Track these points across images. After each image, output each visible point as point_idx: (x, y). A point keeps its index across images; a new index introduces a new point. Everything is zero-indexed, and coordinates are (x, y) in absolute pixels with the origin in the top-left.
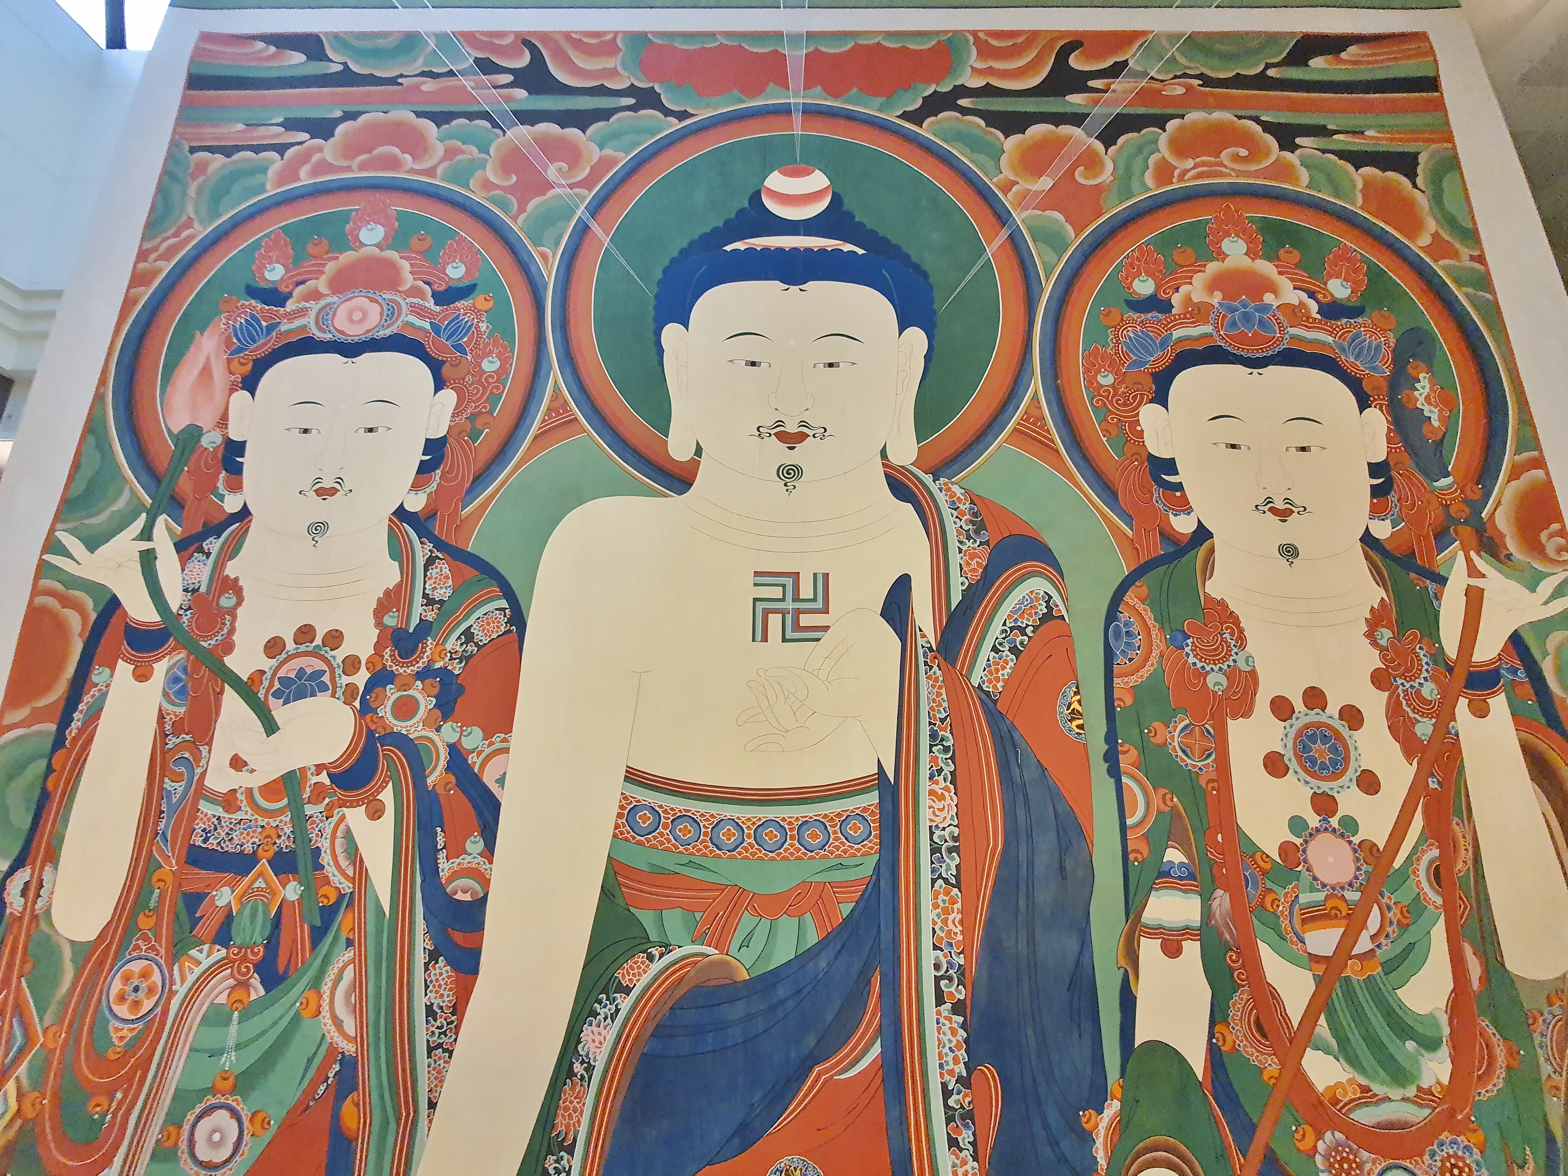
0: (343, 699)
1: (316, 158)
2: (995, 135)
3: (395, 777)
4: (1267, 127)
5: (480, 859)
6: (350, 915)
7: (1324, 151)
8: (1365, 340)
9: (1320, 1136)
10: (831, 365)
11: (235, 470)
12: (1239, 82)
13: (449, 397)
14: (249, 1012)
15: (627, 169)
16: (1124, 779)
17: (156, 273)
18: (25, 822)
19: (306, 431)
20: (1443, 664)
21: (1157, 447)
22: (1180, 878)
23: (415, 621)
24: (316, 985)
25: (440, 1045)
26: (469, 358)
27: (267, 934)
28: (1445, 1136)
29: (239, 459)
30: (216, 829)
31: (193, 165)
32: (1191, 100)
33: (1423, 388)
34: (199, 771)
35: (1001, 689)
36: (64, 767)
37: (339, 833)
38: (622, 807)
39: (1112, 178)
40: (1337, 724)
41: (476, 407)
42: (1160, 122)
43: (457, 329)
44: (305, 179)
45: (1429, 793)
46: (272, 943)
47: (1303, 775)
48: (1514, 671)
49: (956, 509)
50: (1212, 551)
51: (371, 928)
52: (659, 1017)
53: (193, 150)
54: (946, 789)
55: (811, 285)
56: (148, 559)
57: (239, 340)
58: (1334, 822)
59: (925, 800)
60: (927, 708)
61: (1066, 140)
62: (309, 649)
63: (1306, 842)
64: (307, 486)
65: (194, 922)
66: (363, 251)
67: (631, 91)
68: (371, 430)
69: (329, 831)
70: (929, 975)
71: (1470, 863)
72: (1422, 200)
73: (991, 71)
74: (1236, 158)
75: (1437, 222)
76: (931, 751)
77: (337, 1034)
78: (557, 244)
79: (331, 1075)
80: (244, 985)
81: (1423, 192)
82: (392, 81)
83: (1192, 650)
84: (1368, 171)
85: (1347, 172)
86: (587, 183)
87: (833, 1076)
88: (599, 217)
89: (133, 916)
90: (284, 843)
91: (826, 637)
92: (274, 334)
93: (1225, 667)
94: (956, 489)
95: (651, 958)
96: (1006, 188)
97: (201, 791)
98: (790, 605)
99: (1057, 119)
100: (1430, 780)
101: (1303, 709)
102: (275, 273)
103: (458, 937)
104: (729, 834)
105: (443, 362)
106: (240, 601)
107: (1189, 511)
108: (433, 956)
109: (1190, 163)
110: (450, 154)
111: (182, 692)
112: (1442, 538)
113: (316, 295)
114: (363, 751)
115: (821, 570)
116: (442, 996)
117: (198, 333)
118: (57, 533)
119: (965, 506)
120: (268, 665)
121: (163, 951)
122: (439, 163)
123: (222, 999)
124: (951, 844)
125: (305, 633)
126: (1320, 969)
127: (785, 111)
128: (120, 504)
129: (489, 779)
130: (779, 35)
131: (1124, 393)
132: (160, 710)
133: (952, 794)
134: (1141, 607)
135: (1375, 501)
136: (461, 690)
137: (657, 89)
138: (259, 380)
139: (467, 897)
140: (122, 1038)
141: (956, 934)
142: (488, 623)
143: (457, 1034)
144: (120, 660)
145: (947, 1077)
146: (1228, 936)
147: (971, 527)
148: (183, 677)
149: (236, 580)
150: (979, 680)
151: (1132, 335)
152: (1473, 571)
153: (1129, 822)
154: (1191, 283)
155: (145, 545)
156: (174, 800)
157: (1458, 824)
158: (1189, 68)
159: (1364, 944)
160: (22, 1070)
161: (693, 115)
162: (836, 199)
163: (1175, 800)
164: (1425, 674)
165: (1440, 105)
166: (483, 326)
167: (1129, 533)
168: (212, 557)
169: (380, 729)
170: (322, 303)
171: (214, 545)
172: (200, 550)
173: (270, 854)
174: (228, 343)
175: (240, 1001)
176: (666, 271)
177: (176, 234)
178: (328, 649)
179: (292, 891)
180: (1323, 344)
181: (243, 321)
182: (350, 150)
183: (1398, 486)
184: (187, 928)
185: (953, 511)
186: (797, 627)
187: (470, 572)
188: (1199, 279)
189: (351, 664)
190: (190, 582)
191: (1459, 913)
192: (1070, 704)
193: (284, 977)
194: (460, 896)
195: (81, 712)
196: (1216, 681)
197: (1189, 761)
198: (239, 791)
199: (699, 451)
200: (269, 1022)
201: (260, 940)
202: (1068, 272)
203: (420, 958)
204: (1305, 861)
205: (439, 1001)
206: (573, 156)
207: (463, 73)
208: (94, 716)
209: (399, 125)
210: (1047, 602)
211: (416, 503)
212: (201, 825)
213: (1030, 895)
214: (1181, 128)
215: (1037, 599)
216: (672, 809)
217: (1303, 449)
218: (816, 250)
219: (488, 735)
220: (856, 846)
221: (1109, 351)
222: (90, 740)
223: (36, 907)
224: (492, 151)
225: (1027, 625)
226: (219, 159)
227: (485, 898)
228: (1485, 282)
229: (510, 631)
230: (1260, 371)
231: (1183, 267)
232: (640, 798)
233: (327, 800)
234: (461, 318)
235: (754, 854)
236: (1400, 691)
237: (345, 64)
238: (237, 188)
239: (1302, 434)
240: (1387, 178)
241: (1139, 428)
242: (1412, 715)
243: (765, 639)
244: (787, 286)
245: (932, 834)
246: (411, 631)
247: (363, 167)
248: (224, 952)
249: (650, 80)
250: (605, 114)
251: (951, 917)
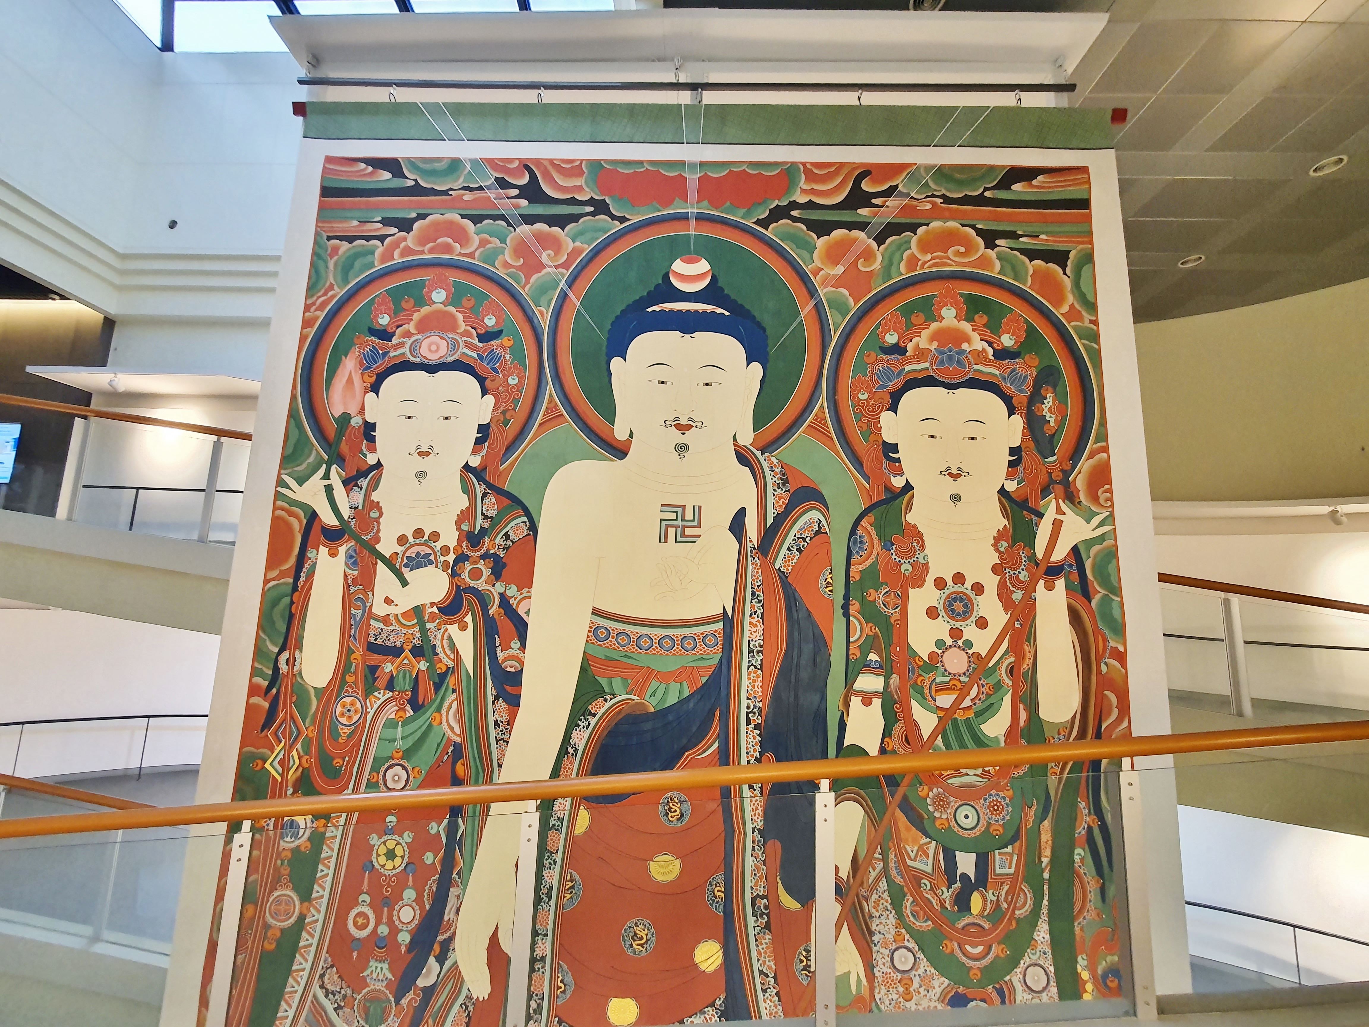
0: (442, 569)
1: (402, 245)
2: (812, 237)
3: (472, 609)
4: (979, 232)
5: (519, 651)
6: (453, 678)
7: (1012, 249)
8: (1019, 373)
9: (931, 790)
10: (707, 384)
11: (371, 439)
12: (966, 200)
13: (490, 399)
14: (406, 722)
15: (588, 257)
16: (851, 618)
17: (316, 318)
18: (283, 629)
19: (409, 418)
20: (1034, 562)
21: (888, 438)
22: (875, 668)
23: (478, 528)
24: (439, 710)
25: (502, 739)
26: (501, 376)
27: (412, 685)
28: (994, 792)
29: (372, 433)
30: (380, 634)
31: (330, 249)
32: (935, 214)
33: (1048, 402)
34: (368, 605)
35: (790, 571)
36: (299, 601)
37: (445, 637)
38: (591, 627)
39: (880, 267)
40: (969, 592)
41: (505, 406)
42: (913, 228)
43: (493, 358)
44: (398, 259)
45: (1014, 629)
46: (415, 690)
47: (947, 618)
48: (1071, 566)
49: (773, 471)
50: (912, 497)
51: (464, 684)
52: (610, 727)
53: (329, 238)
54: (758, 621)
55: (697, 334)
56: (329, 490)
57: (366, 361)
58: (960, 643)
59: (747, 627)
60: (751, 580)
61: (855, 240)
62: (421, 542)
63: (943, 652)
64: (413, 450)
65: (375, 679)
66: (435, 307)
67: (591, 202)
68: (447, 418)
69: (439, 636)
70: (744, 711)
71: (1030, 666)
72: (1067, 283)
73: (812, 191)
74: (958, 253)
75: (1074, 296)
76: (751, 602)
77: (451, 733)
78: (549, 306)
79: (450, 751)
80: (403, 709)
81: (1069, 277)
82: (445, 193)
83: (895, 552)
84: (1038, 262)
85: (1024, 263)
86: (565, 265)
87: (694, 757)
88: (573, 288)
89: (343, 677)
90: (416, 642)
91: (698, 541)
92: (387, 358)
93: (912, 561)
94: (774, 459)
95: (606, 700)
96: (816, 272)
97: (371, 616)
98: (679, 523)
99: (850, 226)
100: (1016, 622)
101: (952, 584)
102: (384, 320)
103: (508, 688)
104: (645, 642)
105: (486, 379)
106: (381, 515)
107: (902, 474)
108: (496, 698)
109: (929, 257)
110: (483, 243)
111: (355, 563)
112: (1045, 491)
113: (408, 334)
114: (454, 597)
115: (697, 505)
116: (502, 716)
117: (343, 357)
118: (282, 476)
119: (778, 470)
120: (400, 549)
121: (360, 693)
122: (476, 250)
123: (393, 716)
124: (759, 649)
125: (419, 533)
126: (942, 714)
127: (684, 217)
128: (311, 459)
129: (521, 612)
130: (682, 163)
131: (873, 404)
132: (345, 572)
133: (761, 624)
134: (869, 528)
135: (1010, 469)
136: (504, 565)
137: (607, 201)
138: (380, 386)
139: (513, 670)
140: (345, 733)
141: (758, 692)
142: (517, 530)
143: (510, 734)
144: (321, 546)
145: (750, 758)
146: (896, 697)
147: (780, 481)
148: (354, 555)
149: (378, 502)
150: (779, 566)
151: (881, 369)
152: (1059, 511)
153: (851, 640)
154: (919, 336)
155: (327, 482)
156: (358, 619)
157: (1027, 645)
158: (936, 191)
159: (967, 703)
160: (299, 746)
161: (630, 220)
162: (714, 279)
163: (877, 629)
164: (1023, 567)
165: (1088, 219)
166: (508, 356)
167: (867, 486)
168: (364, 489)
169: (463, 585)
170: (413, 339)
171: (364, 483)
172: (357, 485)
173: (410, 647)
174: (361, 364)
175: (401, 717)
176: (613, 324)
177: (325, 294)
178: (432, 542)
179: (423, 665)
180: (995, 375)
181: (368, 350)
182: (423, 241)
183: (1025, 463)
184: (371, 681)
185: (771, 472)
186: (683, 535)
187: (506, 501)
188: (925, 334)
189: (445, 550)
190: (353, 503)
191: (1021, 689)
192: (826, 579)
193: (423, 706)
194: (509, 669)
195: (304, 573)
196: (906, 568)
197: (886, 610)
198: (391, 616)
199: (631, 435)
200: (417, 727)
201: (408, 688)
202: (848, 328)
203: (490, 699)
204: (941, 661)
205: (501, 719)
206: (556, 245)
207: (489, 188)
208: (311, 574)
209: (451, 223)
210: (819, 524)
211: (475, 462)
212: (373, 632)
213: (797, 674)
214: (927, 232)
215: (814, 522)
216: (616, 629)
217: (973, 439)
218: (701, 312)
219: (520, 589)
220: (710, 649)
221: (867, 379)
222: (310, 588)
223: (294, 670)
224: (508, 241)
225: (807, 537)
226: (345, 245)
227: (522, 669)
228: (1095, 337)
229: (529, 535)
230: (953, 391)
231: (916, 325)
232: (600, 623)
233: (438, 621)
234: (495, 351)
235: (658, 652)
236: (1007, 575)
237: (416, 180)
238: (358, 264)
239: (974, 429)
240: (1048, 268)
241: (879, 426)
242: (1012, 589)
243: (666, 541)
244: (683, 335)
245: (749, 643)
246: (476, 533)
247: (431, 251)
248: (391, 693)
249: (603, 194)
250: (575, 218)
251: (756, 684)
